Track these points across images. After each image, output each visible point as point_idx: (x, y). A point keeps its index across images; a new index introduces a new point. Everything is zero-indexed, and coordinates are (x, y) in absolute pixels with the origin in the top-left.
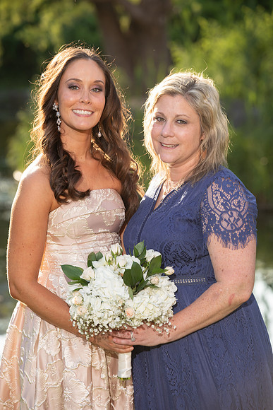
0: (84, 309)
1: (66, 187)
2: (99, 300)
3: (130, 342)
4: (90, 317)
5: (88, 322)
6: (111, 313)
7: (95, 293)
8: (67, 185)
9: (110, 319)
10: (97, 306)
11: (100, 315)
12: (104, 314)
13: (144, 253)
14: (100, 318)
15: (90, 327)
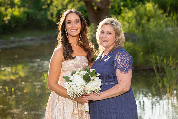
0: (71, 89)
1: (68, 55)
2: (76, 86)
3: (88, 99)
4: (73, 92)
5: (73, 93)
6: (80, 90)
7: (74, 84)
8: (69, 54)
9: (80, 92)
10: (75, 88)
11: (76, 91)
12: (78, 91)
13: (90, 70)
14: (77, 92)
15: (74, 95)
